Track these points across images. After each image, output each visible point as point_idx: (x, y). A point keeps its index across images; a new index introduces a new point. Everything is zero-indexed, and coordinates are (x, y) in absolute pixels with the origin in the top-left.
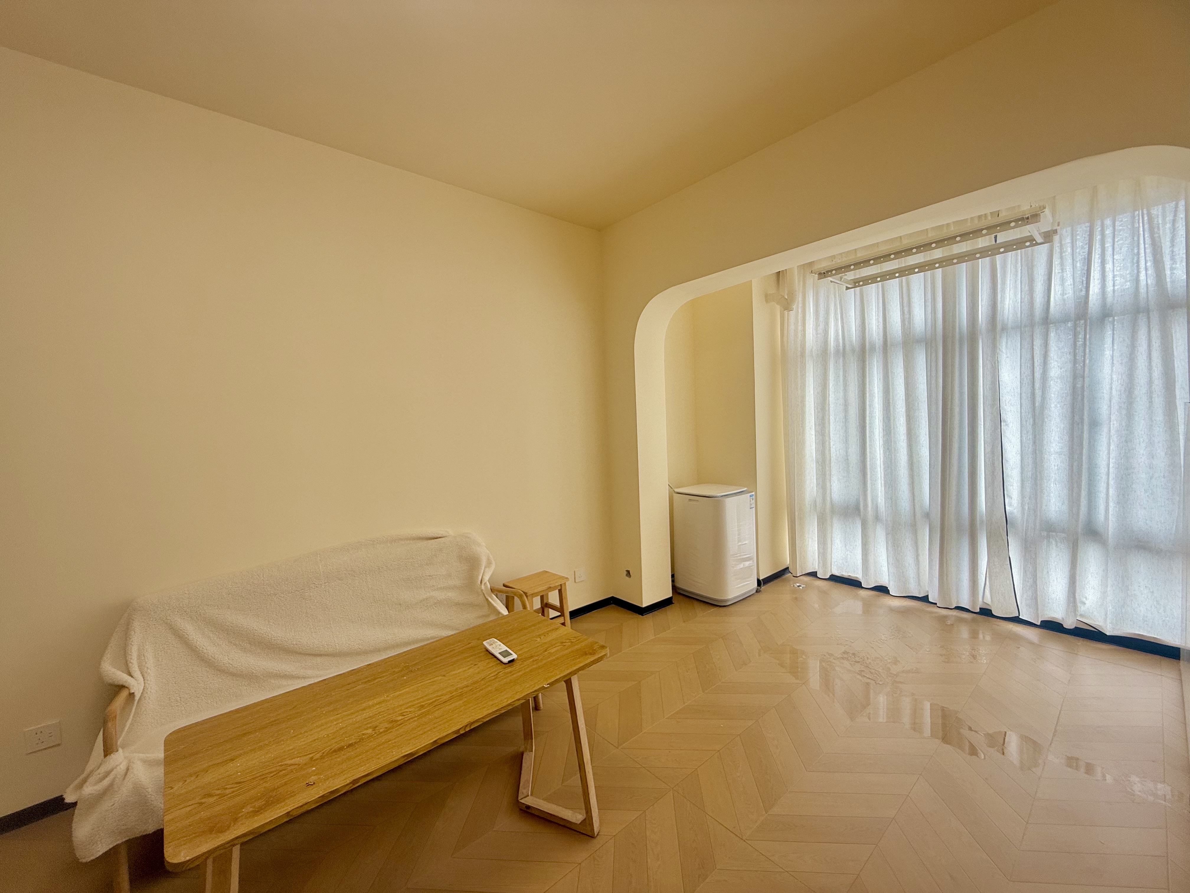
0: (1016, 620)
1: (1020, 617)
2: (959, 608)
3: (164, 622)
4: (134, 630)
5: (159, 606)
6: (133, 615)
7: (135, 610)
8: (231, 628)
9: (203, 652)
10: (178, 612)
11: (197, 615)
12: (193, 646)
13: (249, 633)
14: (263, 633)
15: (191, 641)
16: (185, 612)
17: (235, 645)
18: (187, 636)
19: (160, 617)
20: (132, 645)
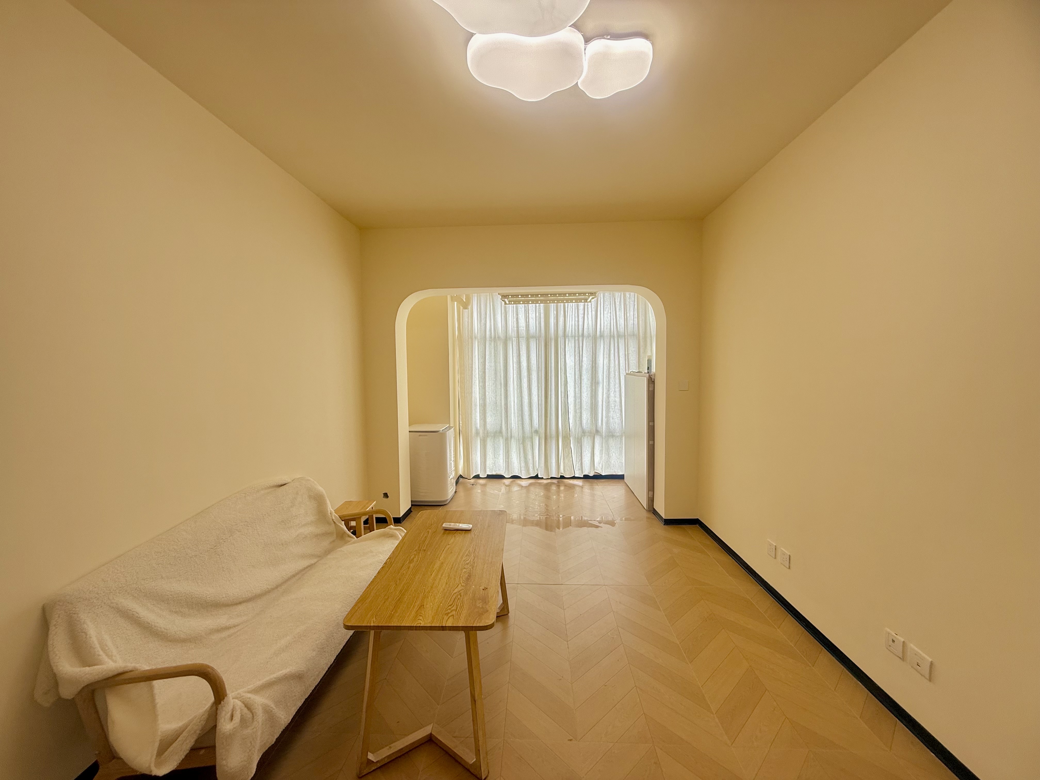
0: (574, 478)
1: (575, 476)
2: (552, 478)
3: (110, 606)
4: (84, 623)
5: (99, 592)
6: (74, 609)
7: (72, 604)
8: (170, 596)
9: (155, 627)
10: (119, 593)
11: (137, 592)
12: (146, 623)
13: (188, 597)
14: (198, 593)
15: (142, 619)
16: (126, 591)
17: (176, 612)
18: (137, 615)
19: (105, 603)
20: (91, 637)
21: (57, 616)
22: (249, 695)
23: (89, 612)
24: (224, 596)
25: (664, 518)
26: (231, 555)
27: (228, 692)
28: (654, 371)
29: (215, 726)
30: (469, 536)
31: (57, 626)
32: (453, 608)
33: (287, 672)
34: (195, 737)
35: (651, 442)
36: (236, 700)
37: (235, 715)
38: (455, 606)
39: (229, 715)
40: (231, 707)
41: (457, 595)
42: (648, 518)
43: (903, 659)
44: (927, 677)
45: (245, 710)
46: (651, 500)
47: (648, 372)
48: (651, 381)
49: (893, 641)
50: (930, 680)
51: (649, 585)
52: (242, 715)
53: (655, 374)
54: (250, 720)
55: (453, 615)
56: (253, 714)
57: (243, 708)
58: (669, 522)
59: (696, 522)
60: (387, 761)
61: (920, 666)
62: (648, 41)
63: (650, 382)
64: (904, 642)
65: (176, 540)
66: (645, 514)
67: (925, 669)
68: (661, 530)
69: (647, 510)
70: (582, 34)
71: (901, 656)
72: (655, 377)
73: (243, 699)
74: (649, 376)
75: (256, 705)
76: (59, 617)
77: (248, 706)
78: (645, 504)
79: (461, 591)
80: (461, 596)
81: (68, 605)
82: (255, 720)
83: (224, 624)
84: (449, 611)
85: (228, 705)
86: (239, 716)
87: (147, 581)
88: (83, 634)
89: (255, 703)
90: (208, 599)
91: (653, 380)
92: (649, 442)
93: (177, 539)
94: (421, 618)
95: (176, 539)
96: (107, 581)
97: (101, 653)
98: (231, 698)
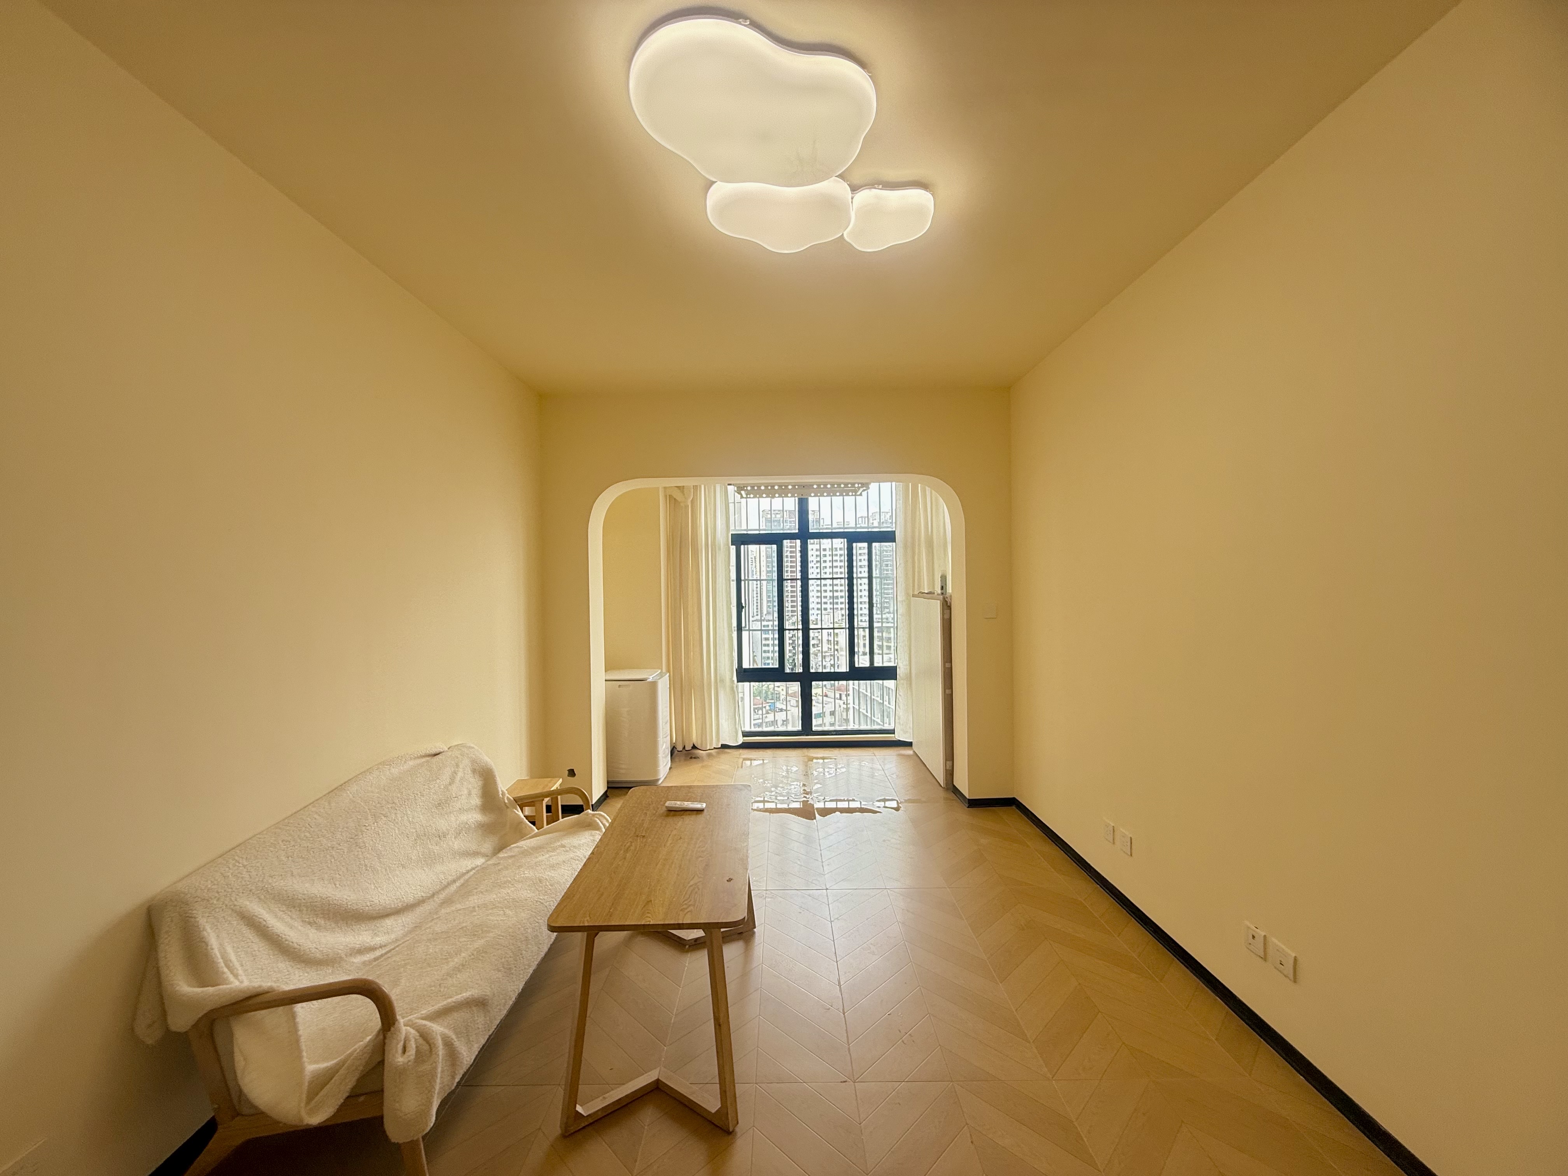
3: (233, 910)
4: (204, 929)
5: (219, 891)
6: (190, 911)
7: (187, 904)
8: (304, 901)
9: (286, 940)
10: (243, 893)
11: (264, 893)
12: (275, 934)
13: (324, 903)
14: (337, 899)
15: (271, 929)
16: (250, 891)
17: (309, 923)
18: (265, 923)
19: (226, 905)
20: (212, 949)
21: (169, 919)
22: (424, 1022)
23: (208, 916)
24: (369, 904)
25: (968, 797)
26: (376, 848)
27: (398, 1017)
28: (950, 592)
29: (382, 1063)
30: (700, 818)
31: (170, 934)
32: (690, 903)
33: (469, 996)
34: (357, 1075)
35: (948, 691)
36: (408, 1028)
37: (408, 1045)
38: (693, 900)
39: (400, 1046)
40: (403, 1037)
41: (694, 889)
42: (946, 799)
43: (1265, 959)
44: (1291, 976)
45: (421, 1041)
46: (950, 774)
47: (942, 594)
48: (947, 606)
49: (1254, 937)
50: (1295, 981)
51: (947, 887)
52: (417, 1047)
53: (951, 596)
54: (427, 1052)
55: (691, 911)
56: (430, 1045)
57: (417, 1038)
58: (974, 804)
59: (1011, 802)
60: (600, 1115)
61: (1283, 965)
62: (927, 191)
63: (945, 607)
64: (1265, 936)
65: (308, 826)
66: (941, 793)
67: (1289, 968)
68: (963, 815)
69: (944, 788)
70: (848, 183)
71: (1262, 954)
72: (951, 600)
73: (417, 1026)
74: (944, 598)
75: (434, 1033)
76: (172, 921)
77: (425, 1036)
78: (941, 778)
79: (698, 884)
80: (699, 890)
81: (182, 906)
82: (434, 1053)
83: (368, 943)
84: (685, 907)
85: (400, 1032)
86: (414, 1046)
87: (275, 878)
88: (204, 944)
89: (433, 1032)
90: (349, 906)
91: (948, 605)
92: (945, 692)
93: (309, 824)
94: (649, 915)
95: (307, 824)
96: (228, 876)
97: (226, 970)
98: (402, 1024)
